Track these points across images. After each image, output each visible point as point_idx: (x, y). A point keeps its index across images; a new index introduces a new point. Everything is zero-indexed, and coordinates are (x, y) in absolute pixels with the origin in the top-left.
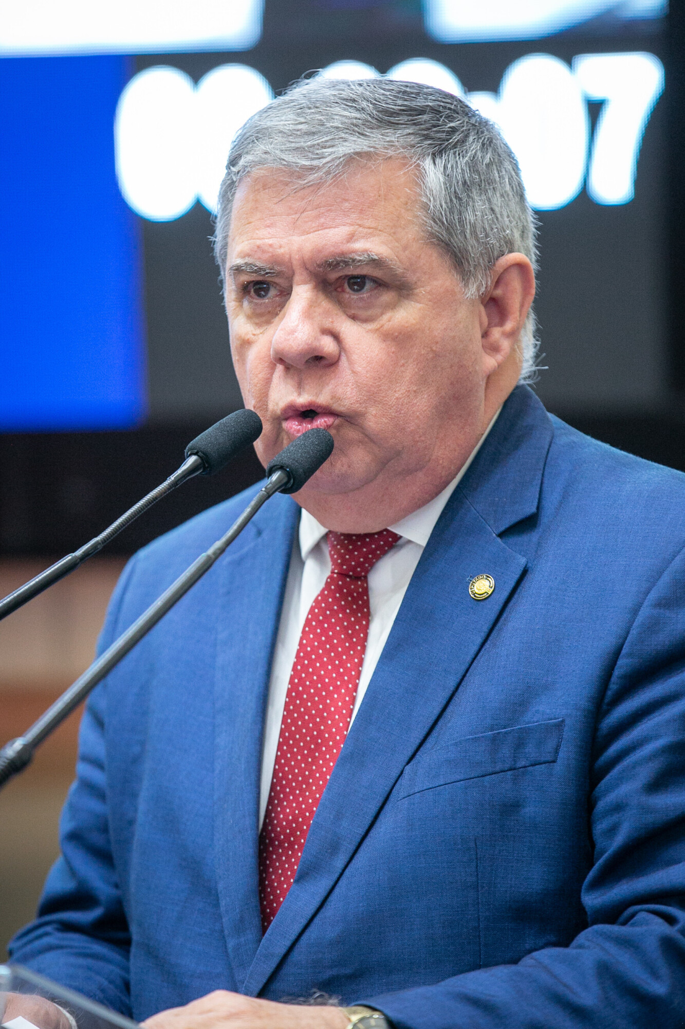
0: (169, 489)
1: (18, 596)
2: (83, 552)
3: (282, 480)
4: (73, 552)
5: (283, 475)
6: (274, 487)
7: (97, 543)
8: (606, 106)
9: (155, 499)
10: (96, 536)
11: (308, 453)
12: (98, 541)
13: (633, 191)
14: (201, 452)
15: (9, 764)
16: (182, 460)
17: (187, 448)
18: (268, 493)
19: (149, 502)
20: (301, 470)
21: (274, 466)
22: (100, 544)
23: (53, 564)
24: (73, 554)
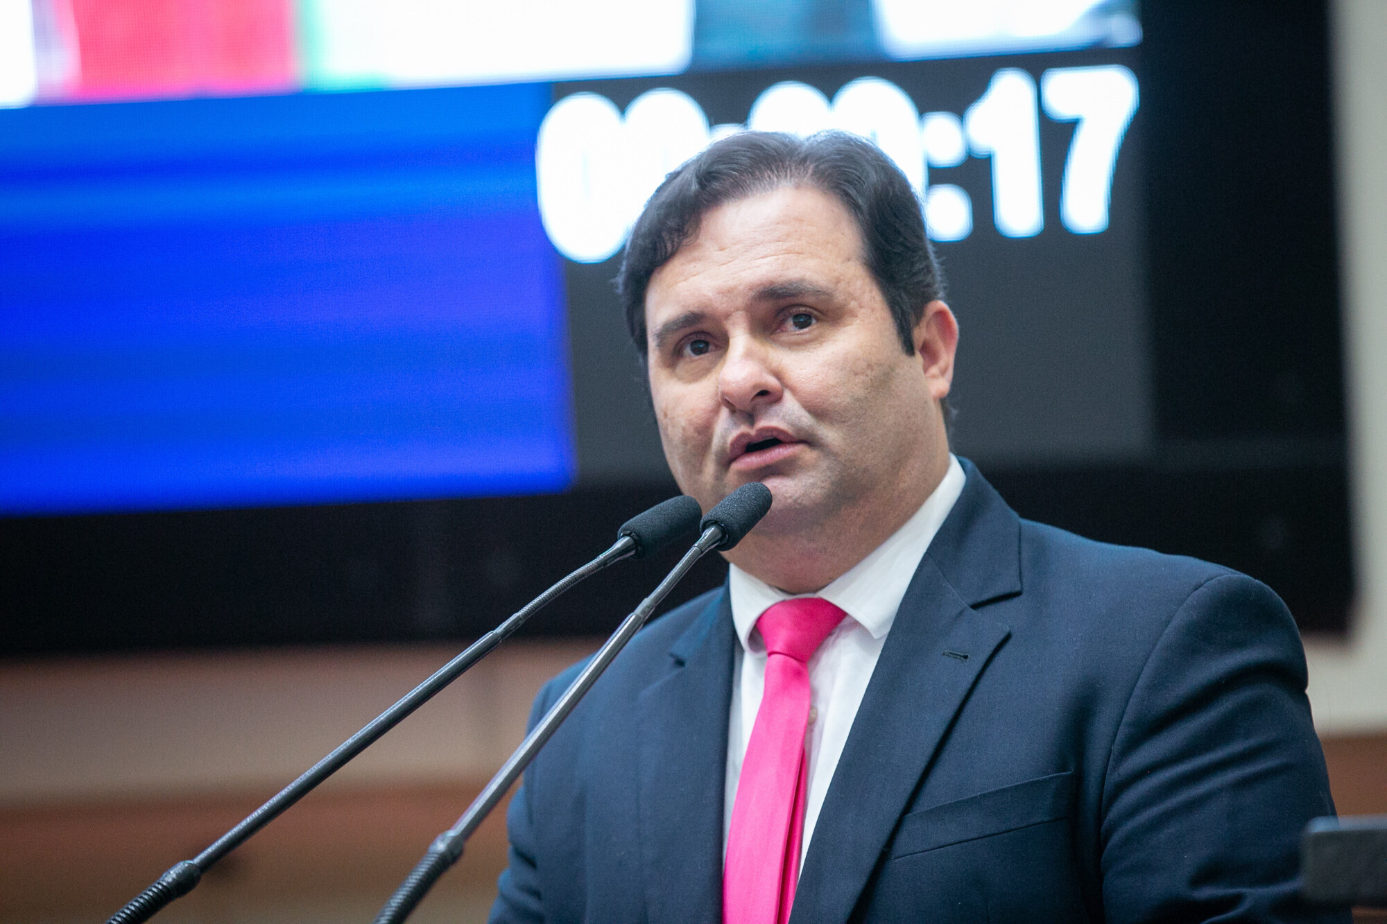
0: (597, 568)
1: (439, 678)
2: (504, 629)
3: (716, 536)
4: (494, 630)
5: (717, 531)
6: (707, 543)
7: (519, 619)
8: (1080, 125)
9: (582, 576)
10: (517, 611)
11: (744, 507)
12: (519, 616)
13: (1108, 220)
14: (635, 532)
15: (439, 858)
16: (616, 540)
17: (620, 529)
18: (701, 549)
19: (576, 579)
20: (737, 526)
21: (707, 522)
22: (521, 619)
23: (472, 644)
24: (494, 632)
